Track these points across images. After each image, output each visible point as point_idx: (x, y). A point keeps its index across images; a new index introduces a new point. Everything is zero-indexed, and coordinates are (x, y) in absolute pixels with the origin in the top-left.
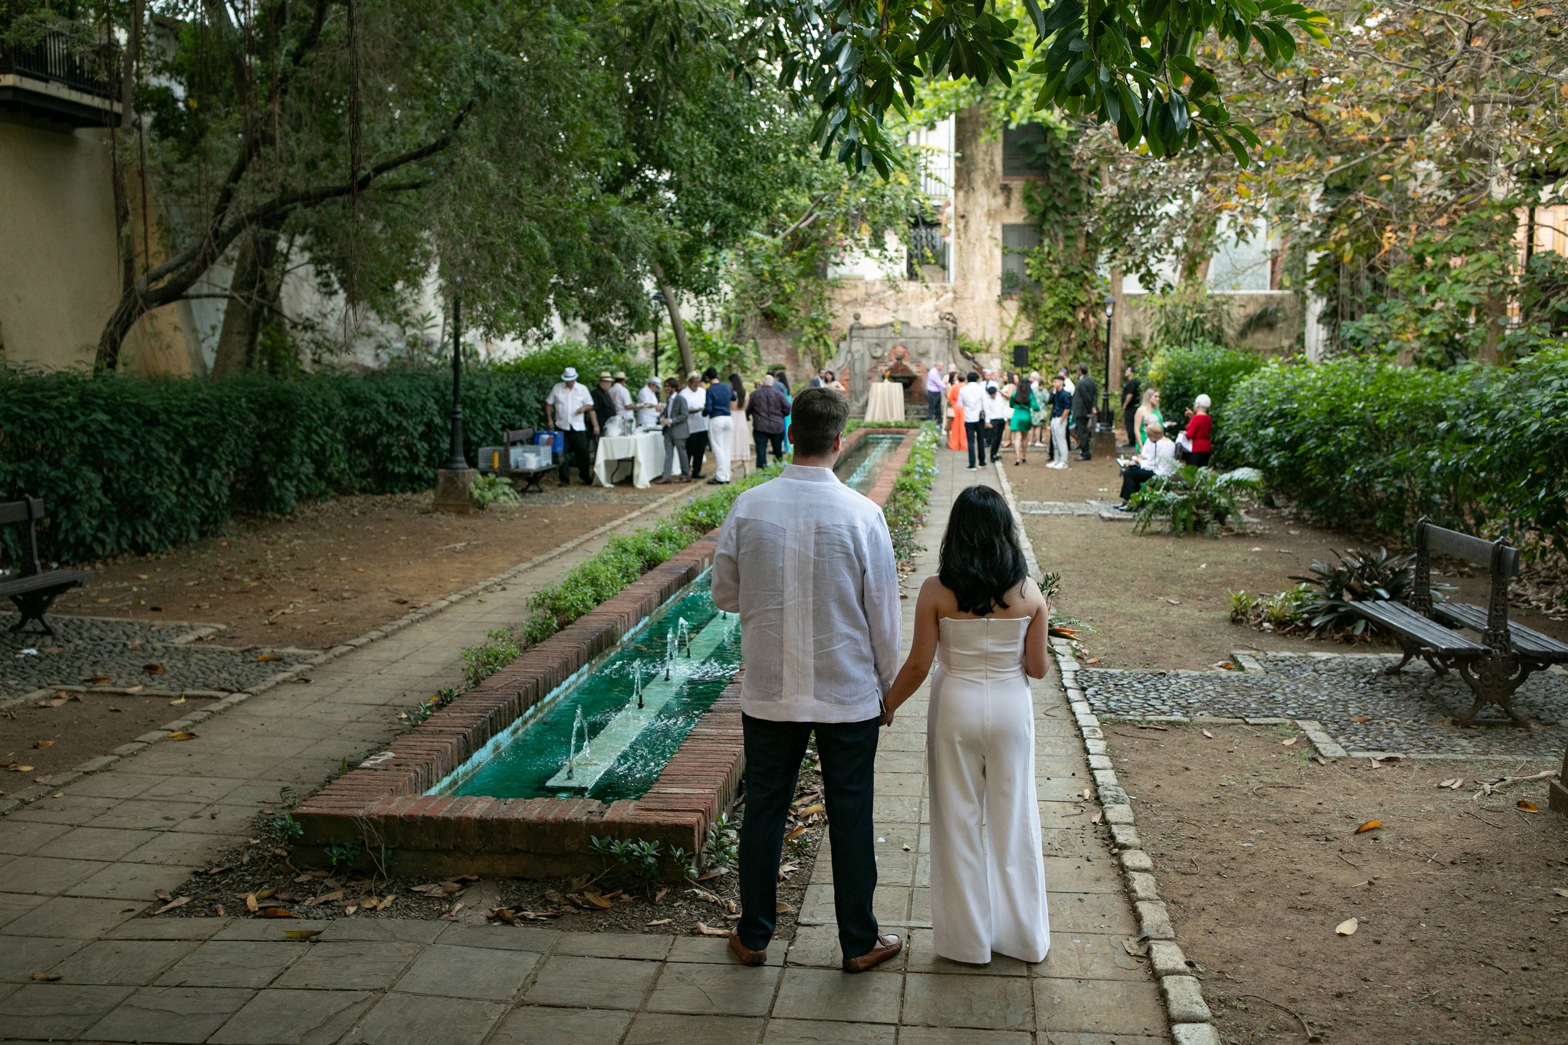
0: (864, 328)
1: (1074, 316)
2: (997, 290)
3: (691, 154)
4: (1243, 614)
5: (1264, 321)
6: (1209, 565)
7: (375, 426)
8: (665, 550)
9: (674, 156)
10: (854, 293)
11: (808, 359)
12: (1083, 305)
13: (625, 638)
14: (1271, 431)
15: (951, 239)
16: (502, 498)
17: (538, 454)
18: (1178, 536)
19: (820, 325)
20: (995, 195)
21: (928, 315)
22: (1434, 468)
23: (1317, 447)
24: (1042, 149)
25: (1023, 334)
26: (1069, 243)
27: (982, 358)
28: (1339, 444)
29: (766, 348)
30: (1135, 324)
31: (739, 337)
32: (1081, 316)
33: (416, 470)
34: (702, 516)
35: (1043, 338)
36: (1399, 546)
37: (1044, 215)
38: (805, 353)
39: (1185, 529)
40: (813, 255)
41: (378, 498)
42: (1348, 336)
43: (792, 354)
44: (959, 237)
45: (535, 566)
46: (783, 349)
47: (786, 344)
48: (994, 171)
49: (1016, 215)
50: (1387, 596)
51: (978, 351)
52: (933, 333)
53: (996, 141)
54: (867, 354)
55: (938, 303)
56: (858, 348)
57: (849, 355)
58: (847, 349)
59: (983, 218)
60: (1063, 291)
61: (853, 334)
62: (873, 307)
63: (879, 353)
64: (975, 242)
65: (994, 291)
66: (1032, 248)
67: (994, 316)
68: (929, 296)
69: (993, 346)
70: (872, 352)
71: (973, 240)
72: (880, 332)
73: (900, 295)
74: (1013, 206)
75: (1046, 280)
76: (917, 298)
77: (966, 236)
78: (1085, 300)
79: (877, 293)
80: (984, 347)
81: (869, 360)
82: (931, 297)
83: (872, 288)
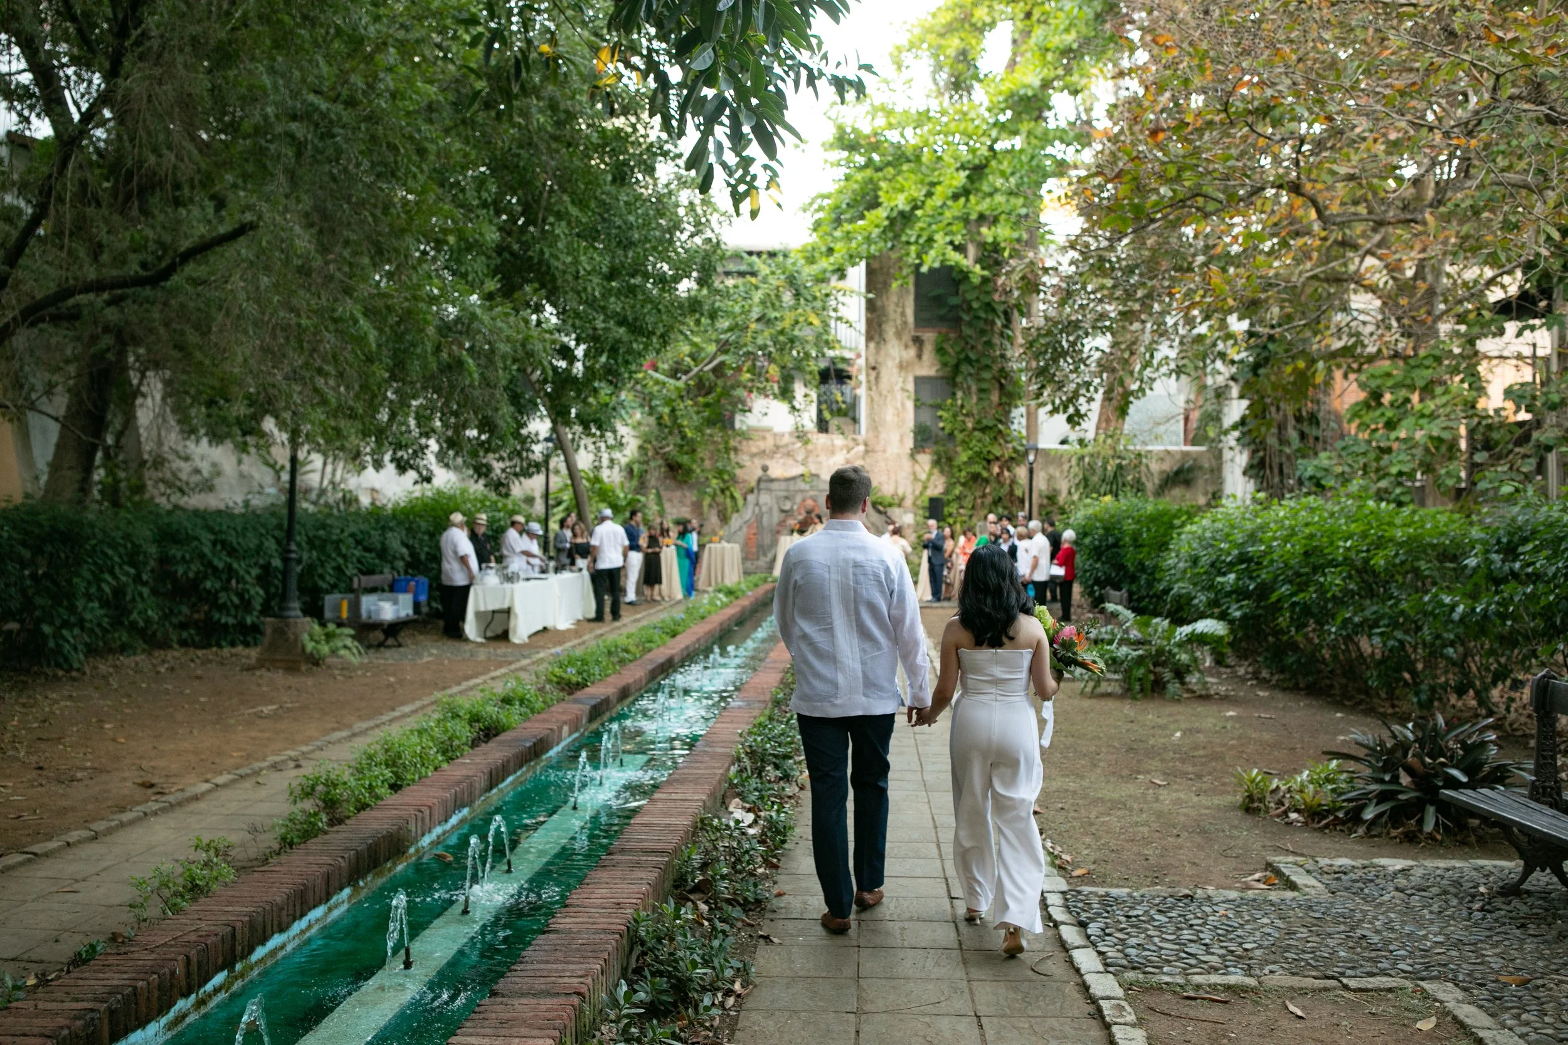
0: (772, 480)
1: (989, 470)
2: (910, 443)
3: (576, 262)
4: (1261, 800)
5: (1182, 477)
6: (1184, 733)
7: (195, 567)
8: (513, 716)
9: (556, 264)
10: (762, 445)
11: (714, 512)
12: (997, 459)
13: (426, 841)
14: (1232, 577)
15: (862, 392)
16: (342, 652)
17: (395, 602)
18: (1134, 698)
19: (726, 477)
20: (906, 347)
22: (1456, 616)
23: (1292, 595)
24: (954, 301)
25: (937, 488)
26: (983, 396)
27: (894, 513)
28: (1322, 590)
29: (670, 500)
30: (1050, 479)
31: (642, 487)
32: (996, 470)
33: (249, 620)
34: (571, 674)
35: (957, 492)
36: (1390, 711)
37: (956, 369)
38: (710, 506)
39: (1142, 690)
40: (718, 401)
41: (200, 653)
42: (1307, 474)
43: (697, 507)
44: (870, 389)
45: (354, 735)
46: (688, 502)
47: (691, 496)
48: (905, 323)
49: (928, 368)
50: (1464, 779)
51: (890, 505)
53: (907, 291)
54: (775, 507)
55: (848, 456)
56: (766, 501)
57: (757, 509)
58: (755, 502)
59: (894, 370)
60: (977, 445)
61: (760, 486)
62: (782, 459)
63: (788, 506)
64: (887, 394)
65: (906, 444)
66: (945, 401)
67: (907, 470)
68: (839, 449)
69: (906, 500)
70: (781, 505)
71: (885, 392)
72: (788, 485)
73: (810, 448)
74: (925, 358)
75: (960, 433)
76: (827, 451)
77: (877, 388)
78: (999, 454)
79: (786, 445)
80: (896, 501)
81: (778, 513)
82: (842, 450)
83: (779, 440)
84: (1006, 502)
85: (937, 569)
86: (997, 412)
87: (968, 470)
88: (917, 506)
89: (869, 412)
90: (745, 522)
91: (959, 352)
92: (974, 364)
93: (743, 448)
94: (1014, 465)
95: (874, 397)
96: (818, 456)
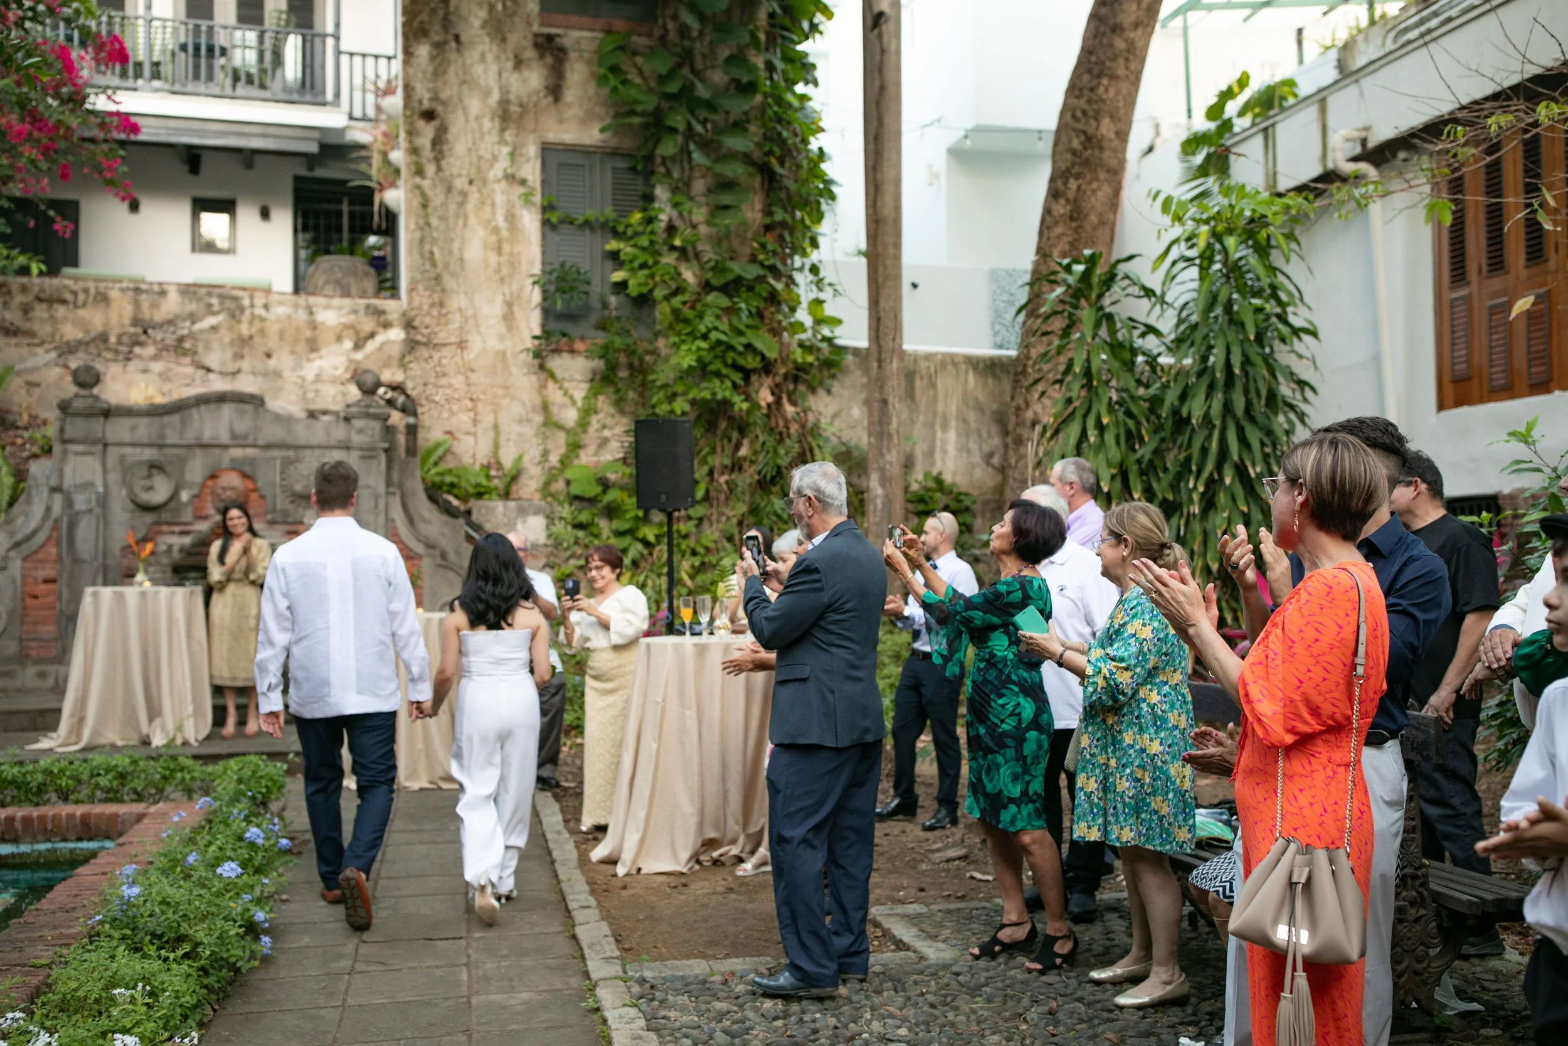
0: (108, 413)
1: (748, 396)
2: (532, 322)
10: (95, 319)
12: (767, 367)
20: (519, 63)
25: (606, 448)
26: (726, 199)
27: (490, 514)
32: (764, 397)
37: (656, 123)
44: (420, 172)
49: (578, 123)
51: (481, 492)
52: (340, 432)
54: (119, 498)
55: (359, 356)
56: (87, 477)
57: (58, 500)
58: (54, 482)
59: (487, 124)
60: (716, 329)
61: (69, 433)
62: (156, 358)
63: (160, 492)
64: (466, 187)
65: (522, 325)
66: (624, 213)
67: (525, 397)
68: (331, 336)
69: (524, 480)
70: (137, 490)
71: (460, 183)
72: (163, 427)
73: (244, 329)
74: (570, 95)
75: (667, 298)
76: (296, 340)
77: (439, 169)
78: (772, 355)
79: (170, 322)
80: (496, 482)
81: (127, 515)
82: (339, 339)
83: (154, 306)
86: (763, 246)
87: (694, 394)
88: (553, 496)
89: (418, 235)
90: (17, 545)
91: (662, 79)
92: (703, 114)
93: (36, 326)
94: (802, 388)
95: (430, 193)
96: (269, 355)
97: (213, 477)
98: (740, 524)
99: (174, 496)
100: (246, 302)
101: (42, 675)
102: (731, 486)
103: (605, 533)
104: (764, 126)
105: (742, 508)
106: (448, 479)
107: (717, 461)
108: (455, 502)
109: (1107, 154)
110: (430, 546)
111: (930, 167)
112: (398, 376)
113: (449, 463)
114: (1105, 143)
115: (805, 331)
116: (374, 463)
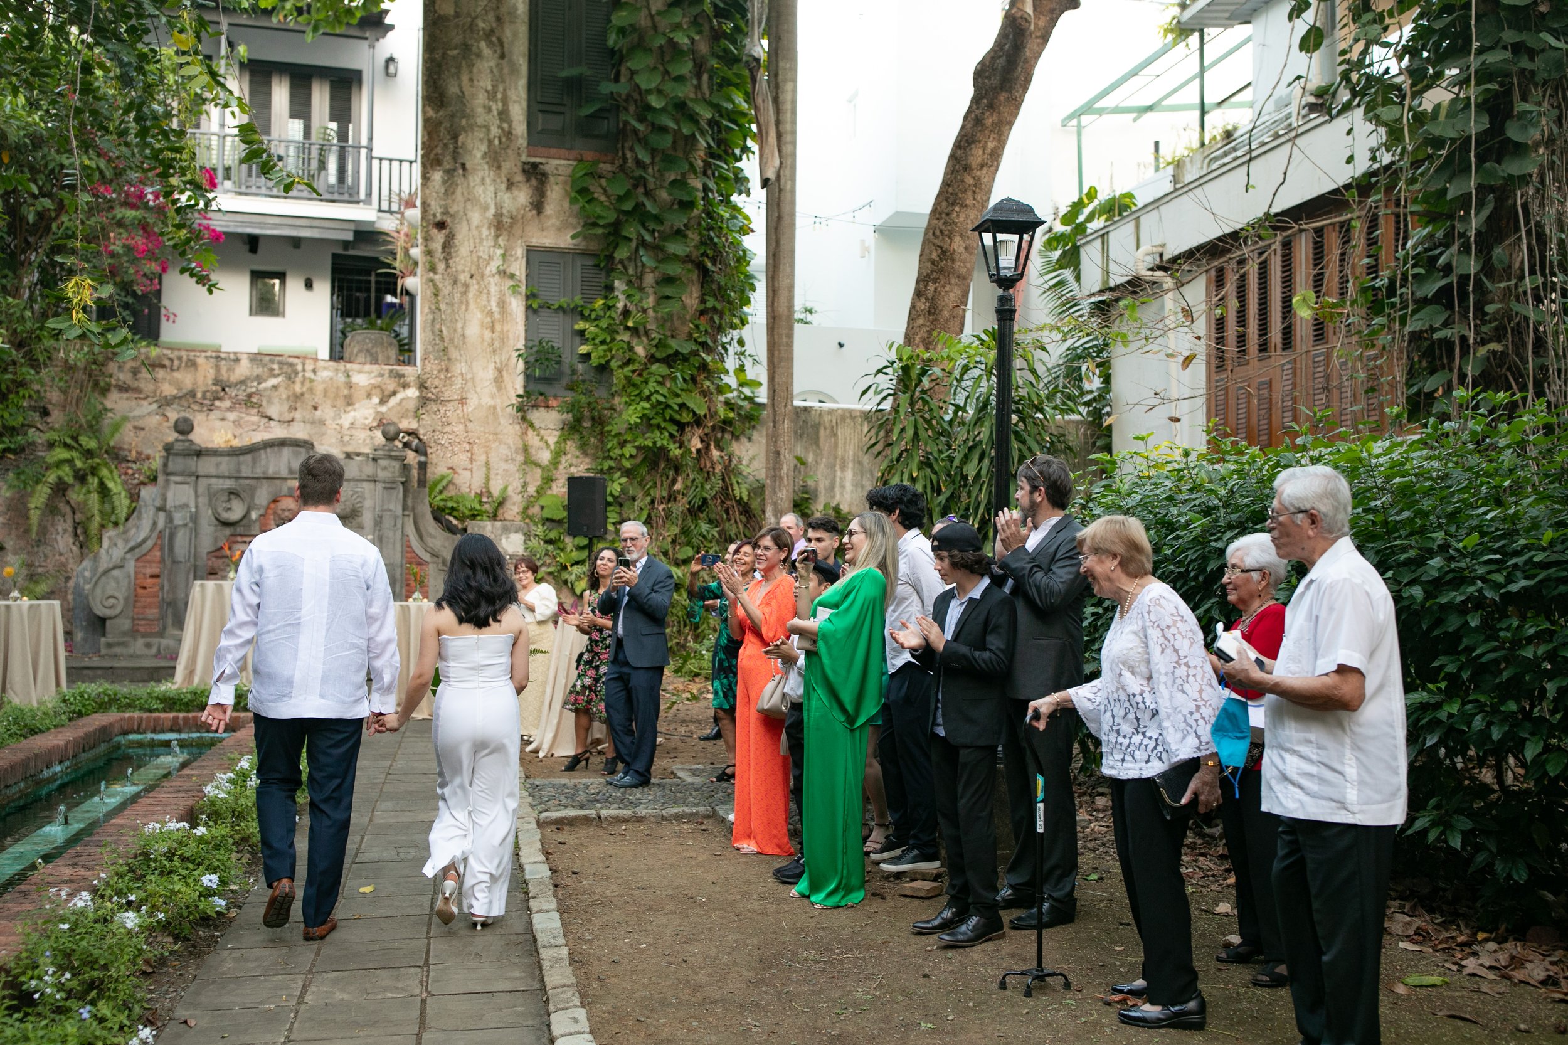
0: (199, 453)
1: (681, 444)
2: (516, 384)
10: (186, 379)
11: (63, 526)
12: (698, 421)
19: (94, 446)
20: (510, 185)
21: (362, 435)
24: (610, 90)
26: (668, 291)
32: (695, 444)
37: (615, 233)
43: (18, 513)
44: (433, 269)
48: (508, 134)
49: (556, 230)
51: (474, 515)
52: (369, 469)
53: (514, 71)
54: (207, 515)
55: (383, 409)
56: (184, 500)
57: (162, 517)
58: (158, 503)
59: (485, 232)
60: (657, 392)
61: (171, 467)
62: (231, 409)
63: (236, 512)
64: (468, 280)
65: (509, 386)
66: (591, 301)
67: (511, 442)
68: (363, 393)
69: (508, 505)
70: (220, 510)
71: (463, 277)
72: (239, 464)
73: (298, 388)
74: (550, 209)
75: (621, 367)
76: (336, 397)
77: (448, 267)
78: (701, 412)
79: (242, 382)
80: (487, 507)
81: (212, 529)
82: (369, 396)
83: (230, 370)
84: (716, 509)
85: (639, 680)
86: (697, 326)
87: (639, 442)
88: (530, 518)
89: (430, 317)
90: (132, 549)
91: (620, 199)
92: (652, 225)
93: (142, 385)
94: (727, 436)
95: (440, 285)
96: (316, 408)
97: (275, 501)
98: (674, 542)
99: (246, 515)
100: (299, 368)
101: (148, 646)
102: (668, 513)
103: (569, 547)
104: (700, 234)
105: (676, 530)
106: (450, 504)
107: (657, 493)
108: (455, 522)
109: (957, 264)
110: (434, 555)
111: (863, 241)
112: (414, 425)
113: (451, 492)
114: (956, 256)
115: (732, 391)
116: (395, 493)
